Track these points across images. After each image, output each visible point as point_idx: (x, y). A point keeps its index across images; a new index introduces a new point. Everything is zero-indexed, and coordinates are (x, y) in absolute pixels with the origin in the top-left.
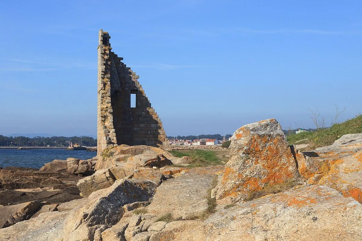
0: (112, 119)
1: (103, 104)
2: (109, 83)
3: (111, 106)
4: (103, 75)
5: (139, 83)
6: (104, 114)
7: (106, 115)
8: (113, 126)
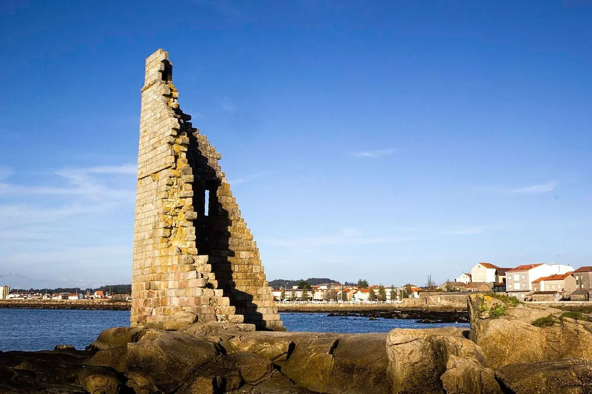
0: (194, 233)
1: (169, 200)
2: (184, 155)
3: (192, 205)
4: (174, 136)
5: (220, 168)
6: (169, 222)
7: (174, 225)
8: (196, 249)
